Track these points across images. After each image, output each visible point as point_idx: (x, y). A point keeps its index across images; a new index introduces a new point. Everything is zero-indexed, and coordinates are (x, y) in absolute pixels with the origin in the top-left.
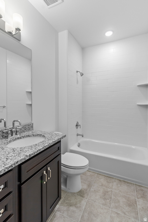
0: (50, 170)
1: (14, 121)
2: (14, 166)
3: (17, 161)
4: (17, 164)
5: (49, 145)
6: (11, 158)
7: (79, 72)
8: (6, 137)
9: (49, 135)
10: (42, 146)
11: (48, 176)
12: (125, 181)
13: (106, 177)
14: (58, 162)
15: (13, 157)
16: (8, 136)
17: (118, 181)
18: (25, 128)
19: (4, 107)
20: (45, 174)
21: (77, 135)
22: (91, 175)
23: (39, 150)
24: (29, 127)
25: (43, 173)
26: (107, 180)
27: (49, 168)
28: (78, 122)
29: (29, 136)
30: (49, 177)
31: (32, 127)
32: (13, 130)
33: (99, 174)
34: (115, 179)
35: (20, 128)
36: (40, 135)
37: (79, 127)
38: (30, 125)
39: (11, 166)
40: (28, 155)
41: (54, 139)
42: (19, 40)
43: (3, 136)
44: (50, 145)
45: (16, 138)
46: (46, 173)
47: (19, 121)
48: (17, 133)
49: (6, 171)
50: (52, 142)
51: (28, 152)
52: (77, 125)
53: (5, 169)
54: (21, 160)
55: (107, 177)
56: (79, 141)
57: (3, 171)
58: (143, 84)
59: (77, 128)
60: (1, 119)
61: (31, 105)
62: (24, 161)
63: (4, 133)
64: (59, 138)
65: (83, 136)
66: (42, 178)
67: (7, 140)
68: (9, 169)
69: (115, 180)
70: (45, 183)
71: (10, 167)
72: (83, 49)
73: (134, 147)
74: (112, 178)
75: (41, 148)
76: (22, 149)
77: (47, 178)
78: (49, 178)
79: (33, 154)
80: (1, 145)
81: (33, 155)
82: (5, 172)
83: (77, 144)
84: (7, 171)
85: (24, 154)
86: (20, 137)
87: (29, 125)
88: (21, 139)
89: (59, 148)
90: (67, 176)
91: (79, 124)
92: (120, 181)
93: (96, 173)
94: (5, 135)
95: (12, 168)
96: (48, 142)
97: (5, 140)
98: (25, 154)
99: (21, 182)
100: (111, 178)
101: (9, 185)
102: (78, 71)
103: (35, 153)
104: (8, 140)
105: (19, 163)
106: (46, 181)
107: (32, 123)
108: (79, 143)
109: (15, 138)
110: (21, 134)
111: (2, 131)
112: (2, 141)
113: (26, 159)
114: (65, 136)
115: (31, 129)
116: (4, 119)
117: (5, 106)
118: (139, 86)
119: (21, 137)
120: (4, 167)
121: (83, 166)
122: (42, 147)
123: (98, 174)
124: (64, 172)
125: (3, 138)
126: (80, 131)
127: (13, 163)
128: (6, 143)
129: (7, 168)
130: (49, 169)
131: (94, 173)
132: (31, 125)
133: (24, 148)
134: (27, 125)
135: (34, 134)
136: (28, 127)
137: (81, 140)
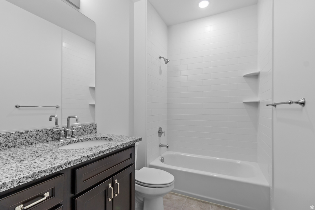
0: (118, 184)
1: (70, 117)
2: (65, 167)
3: (69, 161)
4: (70, 165)
5: (116, 147)
6: (61, 158)
7: (163, 57)
8: (57, 139)
9: (117, 138)
10: (107, 147)
11: (115, 191)
12: (225, 208)
13: (199, 203)
14: (130, 174)
15: (63, 157)
16: (59, 137)
17: (217, 207)
18: (85, 130)
19: (57, 107)
20: (111, 188)
21: (160, 146)
22: (178, 199)
23: (102, 152)
24: (91, 128)
25: (108, 186)
26: (201, 206)
27: (116, 180)
28: (161, 128)
29: (90, 139)
30: (117, 193)
31: (95, 129)
32: (68, 129)
33: (190, 198)
34: (212, 204)
35: (78, 129)
36: (105, 139)
37: (163, 134)
38: (92, 126)
39: (61, 166)
40: (86, 155)
41: (125, 141)
42: (78, 8)
43: (52, 138)
44: (118, 147)
45: (71, 141)
46: (113, 186)
47: (76, 116)
48: (72, 134)
49: (52, 171)
50: (121, 144)
51: (86, 153)
52: (159, 132)
53: (52, 169)
54: (75, 161)
55: (202, 202)
56: (163, 155)
57: (48, 171)
58: (251, 73)
59: (160, 136)
60: (51, 116)
61: (94, 106)
62: (80, 162)
63: (54, 133)
64: (131, 141)
65: (168, 147)
66: (106, 194)
67: (58, 142)
68: (58, 170)
69: (212, 206)
70: (110, 200)
71: (59, 167)
72: (169, 27)
73: (238, 162)
74: (208, 203)
75: (105, 149)
76: (78, 151)
77: (114, 195)
78: (116, 195)
79: (93, 155)
80: (50, 147)
81: (93, 157)
82: (51, 173)
83: (160, 158)
84: (55, 172)
85: (80, 154)
86: (77, 139)
87: (90, 126)
88: (78, 143)
89: (132, 156)
90: (144, 199)
91: (163, 130)
92: (219, 207)
93: (186, 197)
94: (56, 136)
95: (62, 169)
96: (115, 144)
97: (55, 142)
98: (82, 155)
99: (74, 194)
100: (206, 203)
101: (57, 193)
102: (161, 56)
103: (96, 155)
104: (60, 142)
105: (72, 165)
106: (112, 197)
107: (96, 123)
108: (162, 158)
109: (69, 141)
110: (79, 137)
111: (52, 130)
112: (52, 143)
113: (83, 161)
114: (140, 139)
115: (94, 132)
116: (56, 116)
117: (59, 106)
118: (246, 76)
119: (79, 140)
120: (49, 166)
121: (167, 183)
122: (107, 149)
123: (188, 198)
124: (139, 192)
125: (53, 140)
126: (163, 140)
127: (64, 163)
128: (57, 145)
129: (54, 168)
130: (116, 182)
131: (183, 197)
132: (94, 126)
133: (81, 149)
134: (88, 125)
135: (98, 137)
136: (89, 128)
137: (165, 153)
